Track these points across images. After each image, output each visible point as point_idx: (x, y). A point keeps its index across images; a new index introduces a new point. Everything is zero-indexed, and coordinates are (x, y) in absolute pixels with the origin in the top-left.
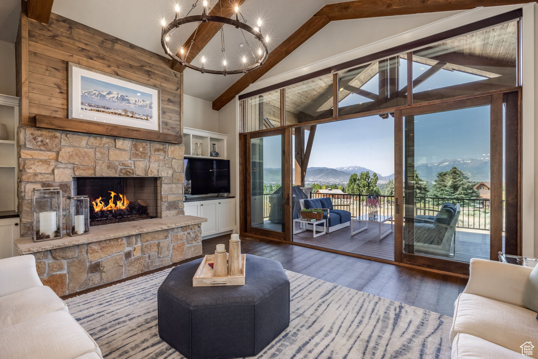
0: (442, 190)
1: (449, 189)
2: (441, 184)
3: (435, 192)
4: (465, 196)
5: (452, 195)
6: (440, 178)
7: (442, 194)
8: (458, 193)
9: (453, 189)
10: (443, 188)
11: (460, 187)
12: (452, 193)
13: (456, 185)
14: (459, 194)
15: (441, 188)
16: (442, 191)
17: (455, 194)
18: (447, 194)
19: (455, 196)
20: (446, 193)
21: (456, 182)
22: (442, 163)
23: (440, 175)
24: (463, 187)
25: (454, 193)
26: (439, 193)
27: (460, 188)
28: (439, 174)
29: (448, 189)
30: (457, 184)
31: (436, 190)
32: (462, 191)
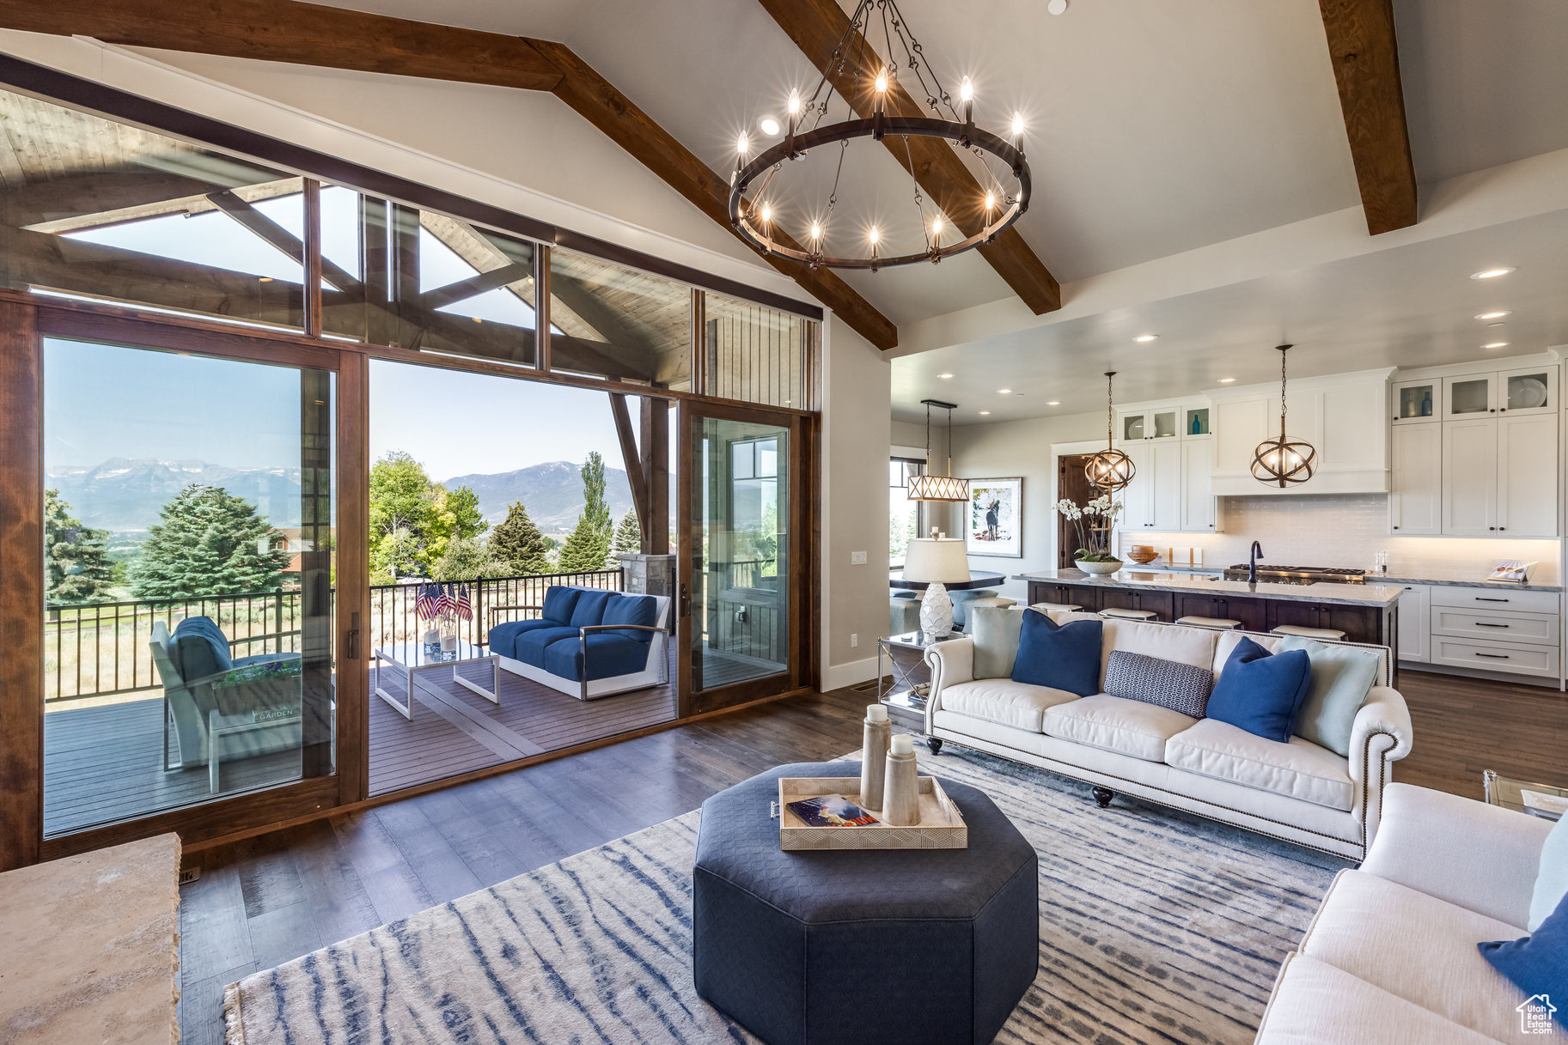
0: (182, 556)
1: (207, 551)
2: (179, 539)
3: (156, 565)
4: (252, 571)
5: (216, 569)
6: (173, 519)
7: (182, 570)
8: (232, 561)
9: (217, 553)
10: (185, 550)
11: (240, 544)
12: (213, 564)
13: (224, 538)
14: (234, 566)
15: (177, 550)
16: (186, 561)
17: (225, 565)
18: (199, 566)
19: (226, 572)
20: (196, 564)
21: (225, 531)
22: (107, 470)
23: (171, 512)
24: (247, 546)
25: (221, 563)
26: (171, 567)
27: (239, 547)
28: (166, 508)
29: (202, 553)
30: (230, 537)
31: (155, 559)
32: (246, 557)
